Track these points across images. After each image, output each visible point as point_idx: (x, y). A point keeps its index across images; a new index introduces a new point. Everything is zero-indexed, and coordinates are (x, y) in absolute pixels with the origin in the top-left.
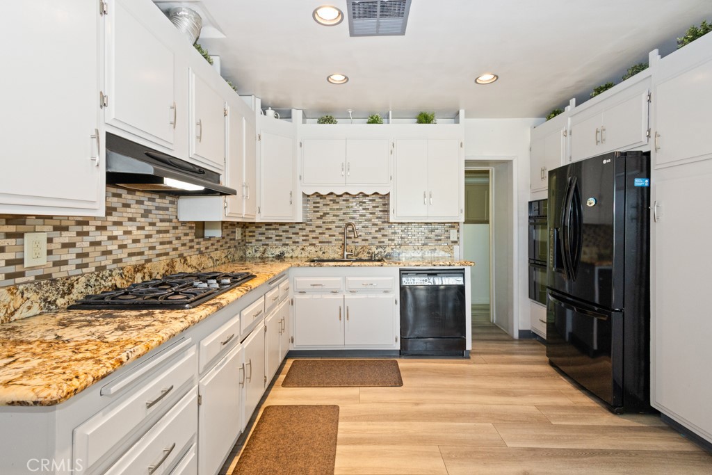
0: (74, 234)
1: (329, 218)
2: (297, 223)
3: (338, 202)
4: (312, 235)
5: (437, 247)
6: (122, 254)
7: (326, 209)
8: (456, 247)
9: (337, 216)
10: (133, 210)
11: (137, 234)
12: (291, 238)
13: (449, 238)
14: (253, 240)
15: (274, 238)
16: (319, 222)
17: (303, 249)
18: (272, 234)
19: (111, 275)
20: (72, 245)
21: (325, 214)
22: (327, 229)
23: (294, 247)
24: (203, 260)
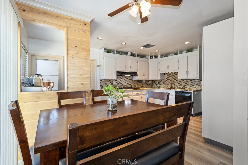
0: (117, 81)
1: (169, 78)
4: (165, 82)
6: (123, 84)
7: (168, 76)
9: (171, 78)
11: (125, 81)
12: (161, 83)
13: (200, 84)
14: (154, 83)
15: (158, 83)
16: (167, 80)
18: (158, 82)
21: (168, 78)
22: (168, 81)
23: (162, 85)
24: (139, 86)
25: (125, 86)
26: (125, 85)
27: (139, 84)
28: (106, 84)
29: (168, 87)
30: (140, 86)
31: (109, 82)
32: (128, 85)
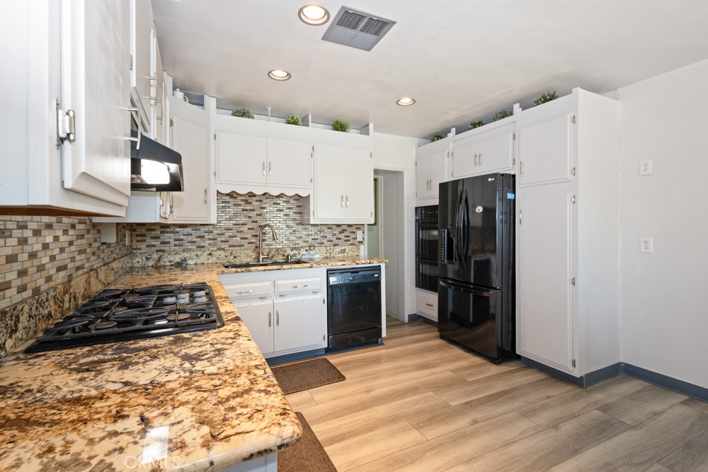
0: (16, 241)
2: (202, 225)
3: (251, 203)
4: (220, 238)
5: (346, 247)
7: (237, 210)
8: (362, 247)
9: (250, 217)
11: (63, 240)
12: (195, 242)
13: (356, 238)
14: (143, 246)
15: (173, 242)
16: (229, 224)
17: (210, 254)
18: (168, 237)
19: (47, 300)
20: (15, 258)
22: (238, 232)
23: (199, 253)
29: (237, 262)
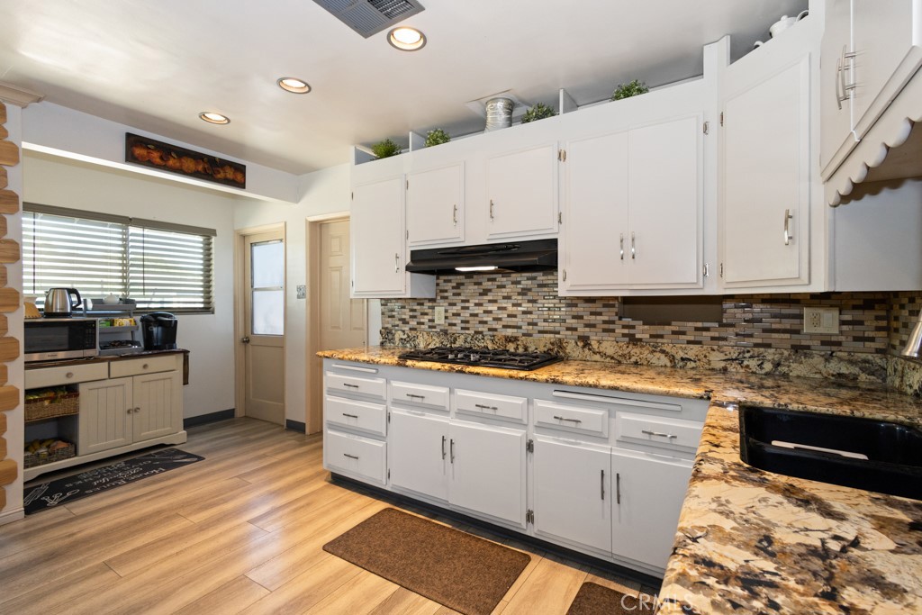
0: (459, 308)
6: (498, 326)
10: (508, 290)
11: (511, 309)
19: (483, 339)
20: (459, 315)
24: (635, 351)
25: (509, 339)
26: (509, 332)
27: (642, 331)
28: (405, 322)
30: (646, 353)
31: (415, 310)
32: (537, 336)
